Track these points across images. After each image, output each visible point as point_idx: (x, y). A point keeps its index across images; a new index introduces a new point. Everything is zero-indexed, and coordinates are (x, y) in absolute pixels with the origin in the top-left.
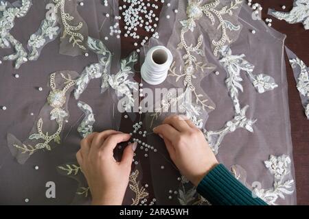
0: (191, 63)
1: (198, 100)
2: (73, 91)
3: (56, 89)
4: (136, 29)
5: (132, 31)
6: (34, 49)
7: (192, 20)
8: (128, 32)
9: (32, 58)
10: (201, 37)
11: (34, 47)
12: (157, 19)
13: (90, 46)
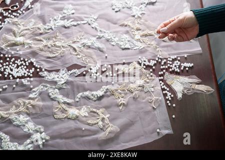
0: (54, 43)
1: (78, 40)
2: (68, 104)
3: (66, 114)
4: (28, 70)
5: (29, 72)
6: (35, 128)
7: (25, 41)
8: (29, 74)
9: (42, 130)
10: (37, 37)
11: (33, 129)
12: (22, 59)
13: (36, 96)
